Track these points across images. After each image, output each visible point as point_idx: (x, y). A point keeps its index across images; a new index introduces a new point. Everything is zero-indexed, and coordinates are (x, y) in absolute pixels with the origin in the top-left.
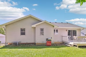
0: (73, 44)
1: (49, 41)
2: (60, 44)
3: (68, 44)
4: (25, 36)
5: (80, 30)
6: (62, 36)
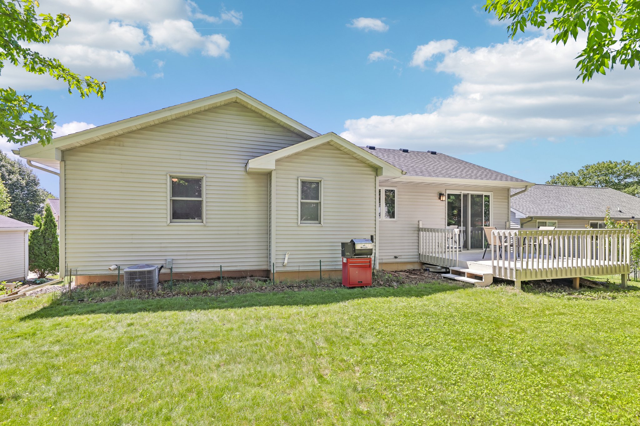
0: (490, 271)
1: (357, 260)
2: (410, 272)
3: (463, 274)
4: (205, 226)
5: (506, 193)
6: (419, 230)
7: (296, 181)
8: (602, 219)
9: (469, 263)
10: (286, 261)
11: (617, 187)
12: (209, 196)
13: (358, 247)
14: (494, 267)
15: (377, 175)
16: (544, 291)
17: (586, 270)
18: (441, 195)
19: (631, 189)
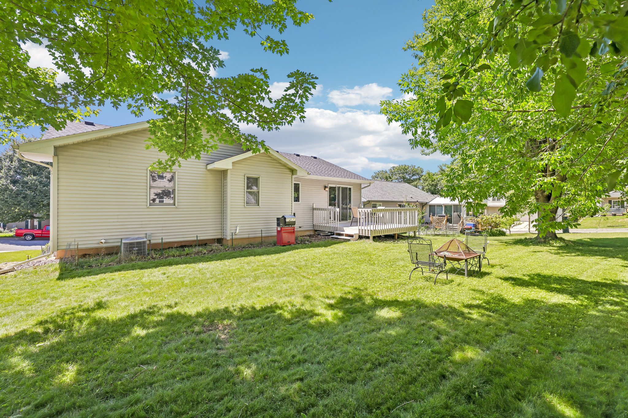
0: (358, 232)
1: (286, 228)
2: (310, 236)
3: (342, 235)
4: (177, 208)
5: (359, 187)
6: (313, 209)
7: (243, 177)
8: (402, 202)
9: (345, 228)
10: (237, 231)
11: (409, 181)
12: (180, 186)
13: (287, 220)
14: (359, 230)
15: (293, 174)
16: (383, 241)
17: (400, 229)
18: (325, 187)
19: (415, 183)
